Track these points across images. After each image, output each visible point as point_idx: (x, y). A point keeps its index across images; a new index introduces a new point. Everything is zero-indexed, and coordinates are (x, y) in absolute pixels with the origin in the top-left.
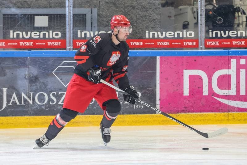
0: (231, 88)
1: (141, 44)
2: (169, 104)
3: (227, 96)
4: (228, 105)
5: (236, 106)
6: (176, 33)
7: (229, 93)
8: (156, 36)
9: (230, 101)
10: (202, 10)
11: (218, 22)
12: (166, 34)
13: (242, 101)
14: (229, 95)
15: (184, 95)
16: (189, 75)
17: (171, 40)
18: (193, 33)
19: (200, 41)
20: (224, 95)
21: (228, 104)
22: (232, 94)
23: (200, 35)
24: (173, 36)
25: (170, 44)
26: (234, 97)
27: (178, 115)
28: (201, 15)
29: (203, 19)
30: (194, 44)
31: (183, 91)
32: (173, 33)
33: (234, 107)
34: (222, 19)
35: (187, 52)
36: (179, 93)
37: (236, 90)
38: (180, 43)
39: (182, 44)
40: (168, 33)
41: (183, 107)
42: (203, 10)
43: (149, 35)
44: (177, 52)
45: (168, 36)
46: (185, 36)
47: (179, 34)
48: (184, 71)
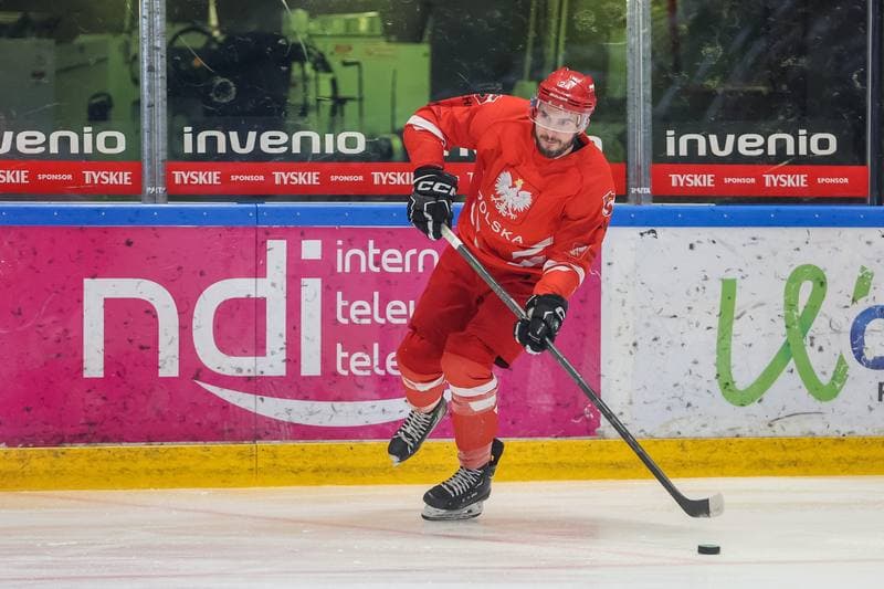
0: (267, 350)
2: (28, 410)
3: (249, 378)
4: (255, 414)
5: (285, 418)
6: (54, 137)
7: (259, 369)
9: (262, 399)
10: (153, 48)
11: (218, 96)
12: (14, 141)
13: (306, 398)
14: (258, 374)
15: (87, 374)
16: (105, 299)
17: (35, 164)
18: (121, 138)
19: (146, 168)
20: (240, 375)
21: (253, 410)
22: (269, 372)
23: (146, 147)
24: (41, 150)
25: (31, 177)
26: (275, 383)
27: (63, 453)
28: (151, 69)
29: (161, 85)
30: (124, 178)
31: (82, 361)
32: (41, 138)
33: (279, 423)
34: (231, 84)
35: (99, 210)
36: (67, 369)
37: (285, 358)
38: (69, 177)
39: (79, 178)
40: (21, 137)
41: (83, 421)
42: (158, 49)
44: (60, 210)
45: (21, 147)
46: (88, 149)
47: (64, 142)
48: (87, 282)
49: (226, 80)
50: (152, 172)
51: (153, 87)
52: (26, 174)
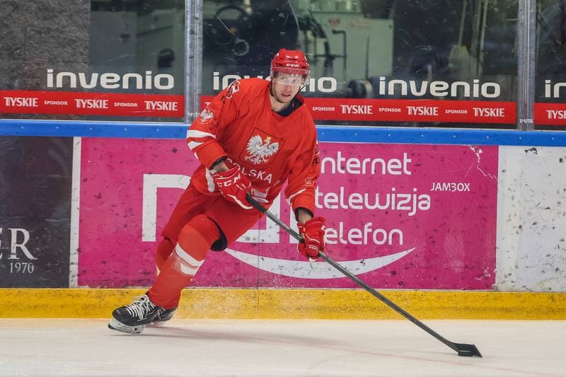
0: (267, 226)
1: (33, 102)
2: (104, 263)
3: (254, 244)
4: (258, 269)
5: (278, 272)
6: (126, 77)
7: (261, 238)
8: (73, 85)
9: (263, 259)
10: (194, 18)
11: (236, 51)
12: (99, 80)
13: (293, 259)
14: (261, 242)
15: (144, 239)
16: (158, 189)
17: (113, 96)
18: (171, 79)
19: (188, 99)
20: (248, 242)
21: (257, 267)
22: (268, 240)
23: (188, 85)
24: (117, 86)
25: (110, 104)
26: (273, 248)
27: (127, 293)
28: (192, 32)
29: (199, 43)
30: (173, 106)
31: (141, 230)
32: (117, 78)
33: (274, 275)
34: (247, 44)
35: (154, 128)
36: (131, 235)
37: (279, 231)
38: (136, 105)
39: (142, 106)
40: (104, 77)
41: (140, 271)
42: (197, 18)
43: (54, 80)
45: (104, 84)
46: (149, 86)
47: (133, 81)
48: (146, 176)
49: (243, 41)
50: (192, 103)
51: (193, 45)
52: (106, 102)
